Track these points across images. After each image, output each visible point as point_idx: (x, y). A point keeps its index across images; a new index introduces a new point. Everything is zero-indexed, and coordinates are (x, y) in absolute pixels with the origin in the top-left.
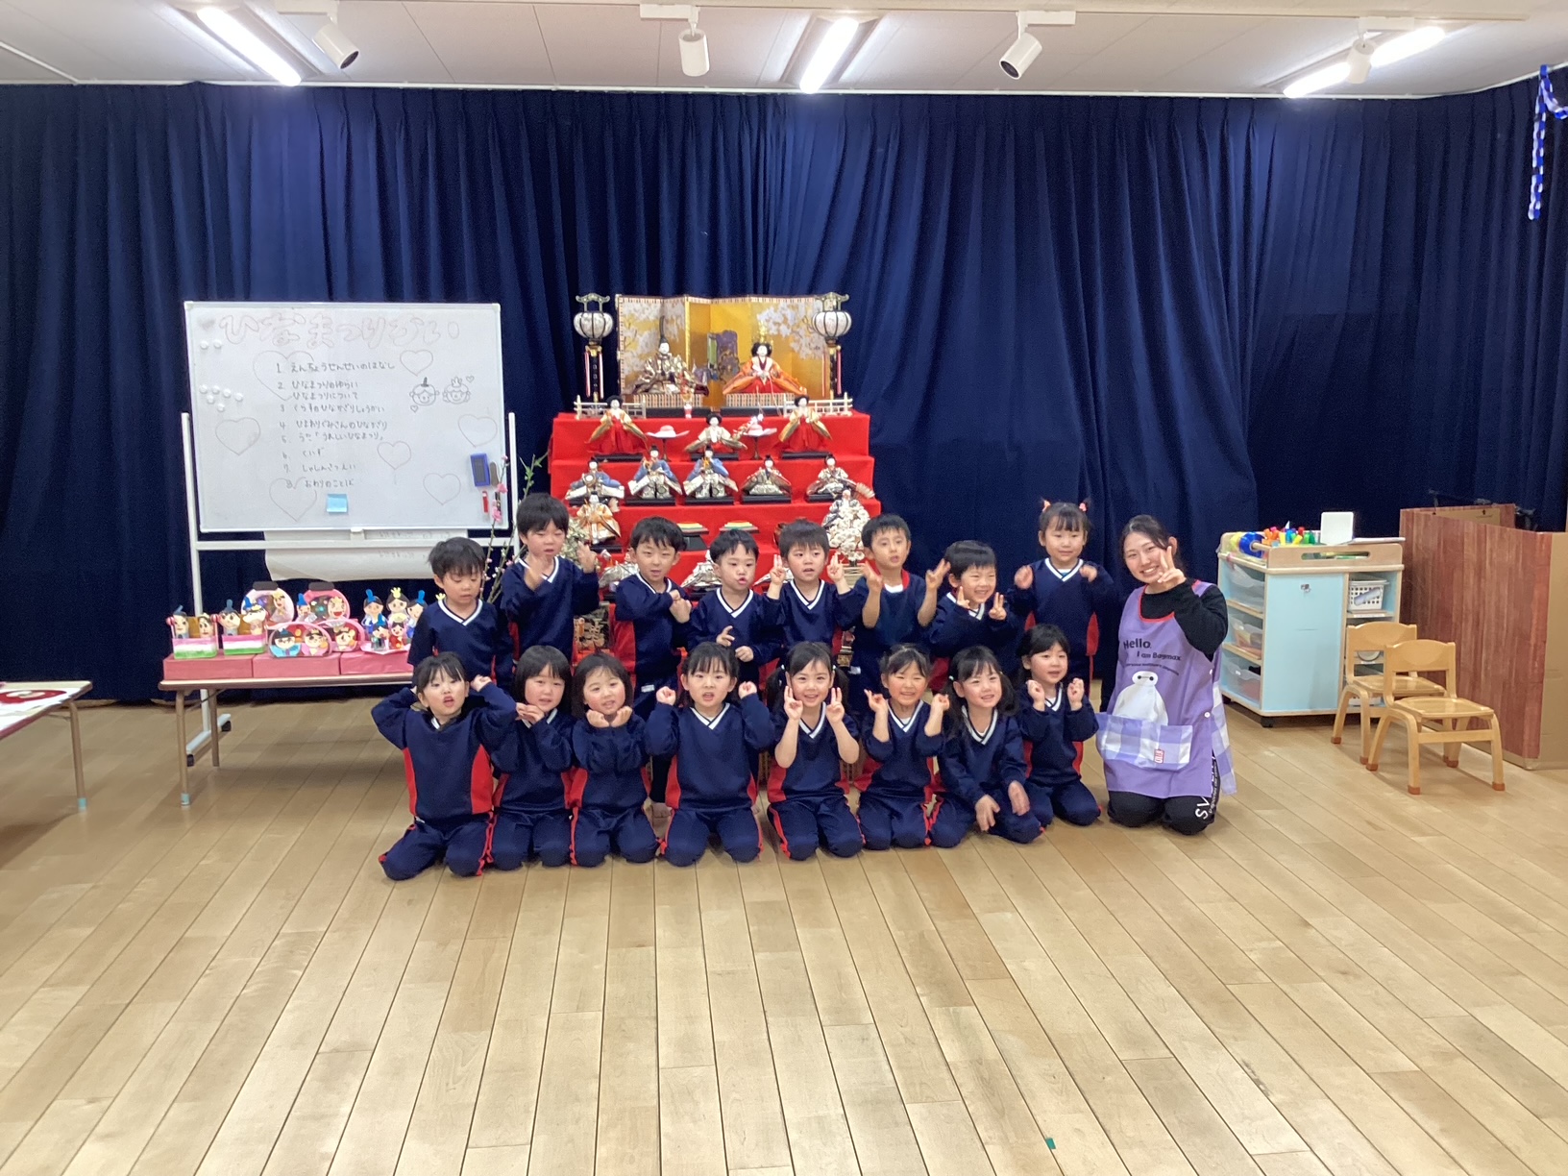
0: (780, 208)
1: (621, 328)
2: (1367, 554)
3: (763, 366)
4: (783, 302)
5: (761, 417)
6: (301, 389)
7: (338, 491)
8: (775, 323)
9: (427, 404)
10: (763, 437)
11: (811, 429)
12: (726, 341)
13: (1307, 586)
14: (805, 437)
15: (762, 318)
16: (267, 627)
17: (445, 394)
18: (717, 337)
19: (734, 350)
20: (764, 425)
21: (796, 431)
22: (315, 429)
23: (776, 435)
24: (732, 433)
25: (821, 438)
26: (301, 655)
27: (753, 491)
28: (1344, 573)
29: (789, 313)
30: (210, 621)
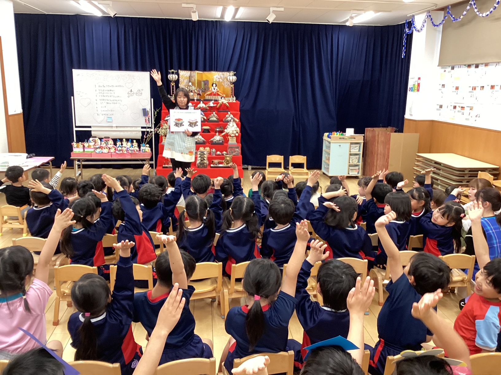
0: (220, 49)
1: (180, 78)
2: (355, 138)
3: (214, 89)
4: (220, 73)
5: (213, 102)
6: (101, 91)
7: (110, 116)
8: (219, 78)
9: (132, 96)
10: (213, 106)
11: (225, 105)
12: (206, 83)
13: (340, 146)
14: (223, 107)
15: (215, 77)
16: (94, 147)
17: (136, 93)
18: (204, 81)
19: (208, 85)
20: (214, 104)
21: (221, 105)
22: (104, 101)
23: (216, 106)
24: (206, 105)
25: (227, 107)
26: (102, 153)
27: (210, 119)
28: (349, 142)
29: (222, 76)
30: (82, 144)
